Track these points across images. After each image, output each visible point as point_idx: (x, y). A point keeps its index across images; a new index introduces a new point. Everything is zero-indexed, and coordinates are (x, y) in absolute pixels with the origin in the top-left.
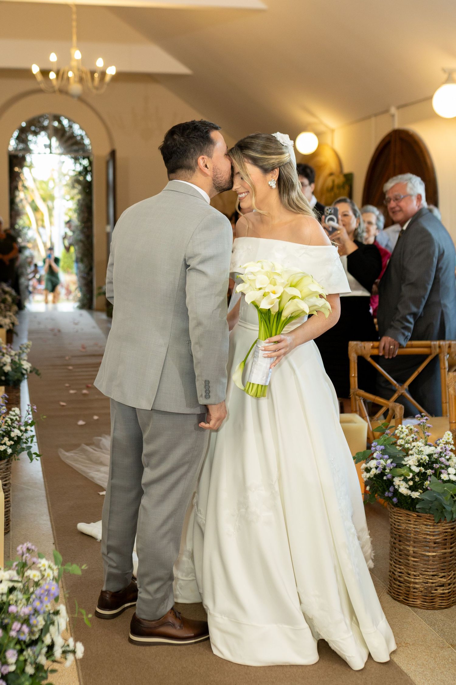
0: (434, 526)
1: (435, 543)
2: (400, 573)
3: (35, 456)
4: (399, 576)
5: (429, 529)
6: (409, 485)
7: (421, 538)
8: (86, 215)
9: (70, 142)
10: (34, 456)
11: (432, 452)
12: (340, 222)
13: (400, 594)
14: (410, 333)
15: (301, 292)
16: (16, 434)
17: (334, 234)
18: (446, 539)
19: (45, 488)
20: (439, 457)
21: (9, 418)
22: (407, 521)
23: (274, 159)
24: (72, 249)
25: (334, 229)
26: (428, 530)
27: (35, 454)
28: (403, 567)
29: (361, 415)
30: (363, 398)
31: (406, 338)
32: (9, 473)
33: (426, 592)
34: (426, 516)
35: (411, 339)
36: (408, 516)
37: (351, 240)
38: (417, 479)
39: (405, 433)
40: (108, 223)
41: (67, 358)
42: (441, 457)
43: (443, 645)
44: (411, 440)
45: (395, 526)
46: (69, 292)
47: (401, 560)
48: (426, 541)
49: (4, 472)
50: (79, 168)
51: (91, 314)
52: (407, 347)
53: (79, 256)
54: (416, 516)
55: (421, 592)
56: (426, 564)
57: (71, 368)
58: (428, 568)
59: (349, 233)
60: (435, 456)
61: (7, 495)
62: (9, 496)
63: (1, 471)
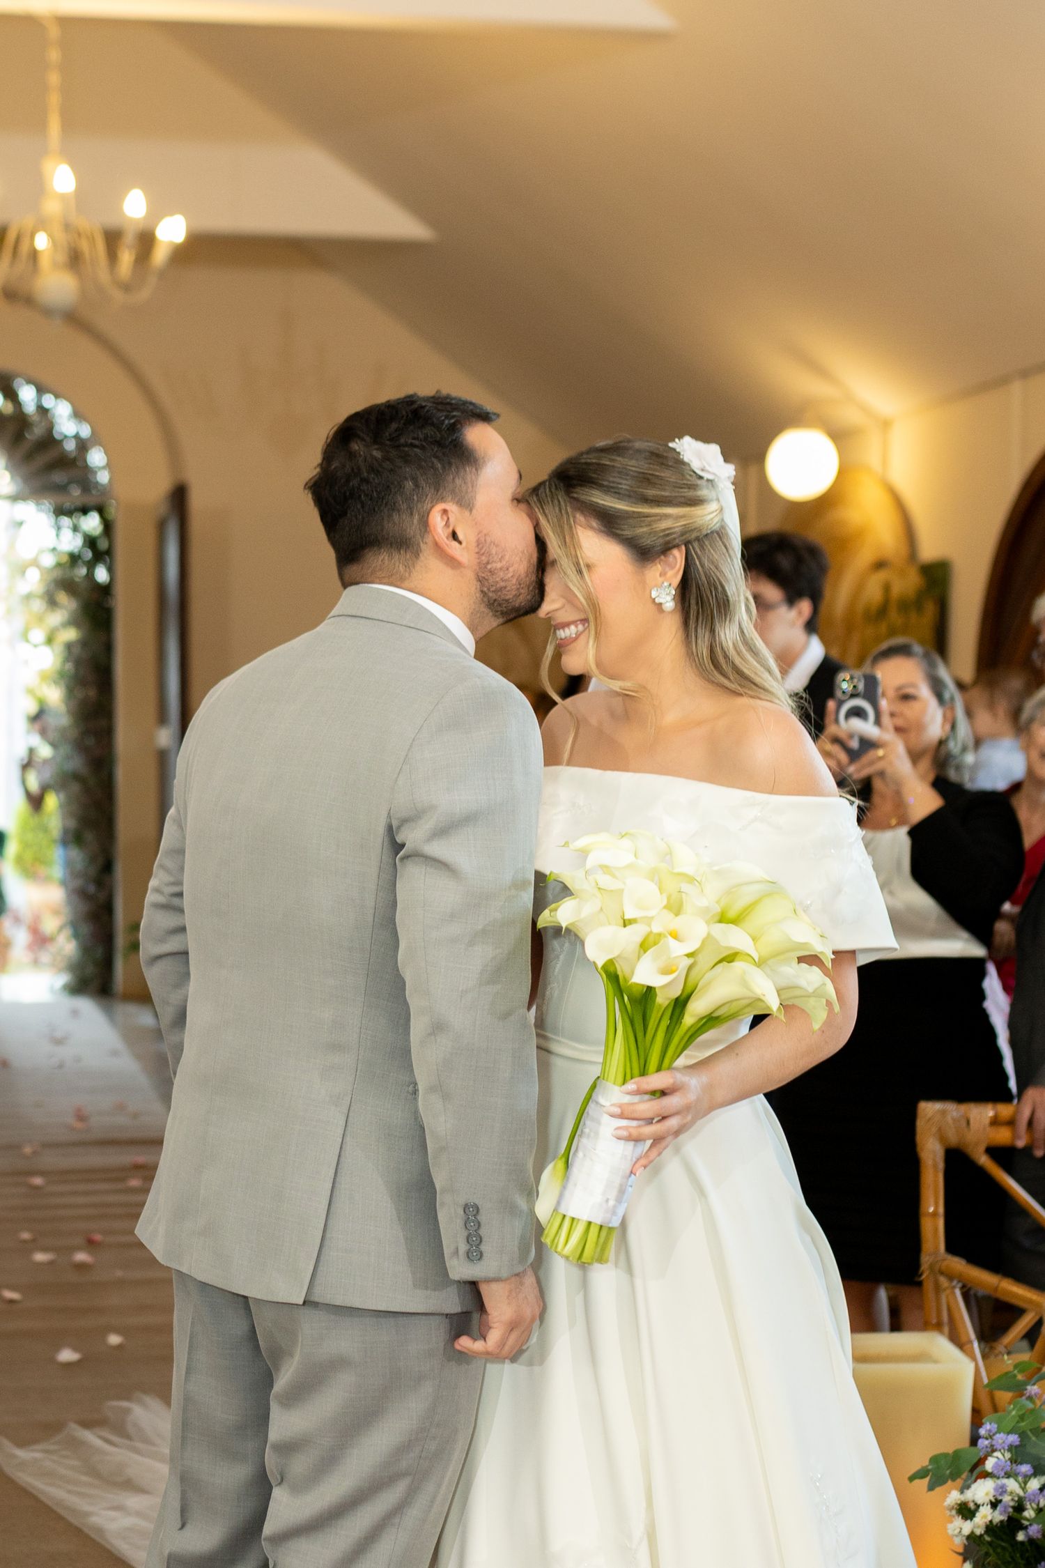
8: (92, 693)
9: (42, 459)
12: (886, 720)
15: (754, 939)
17: (866, 759)
23: (671, 518)
24: (52, 802)
25: (867, 744)
29: (956, 1339)
30: (960, 1285)
37: (923, 777)
40: (162, 719)
41: (28, 1150)
46: (40, 940)
50: (71, 542)
51: (109, 1012)
53: (72, 824)
57: (38, 1181)
59: (915, 756)
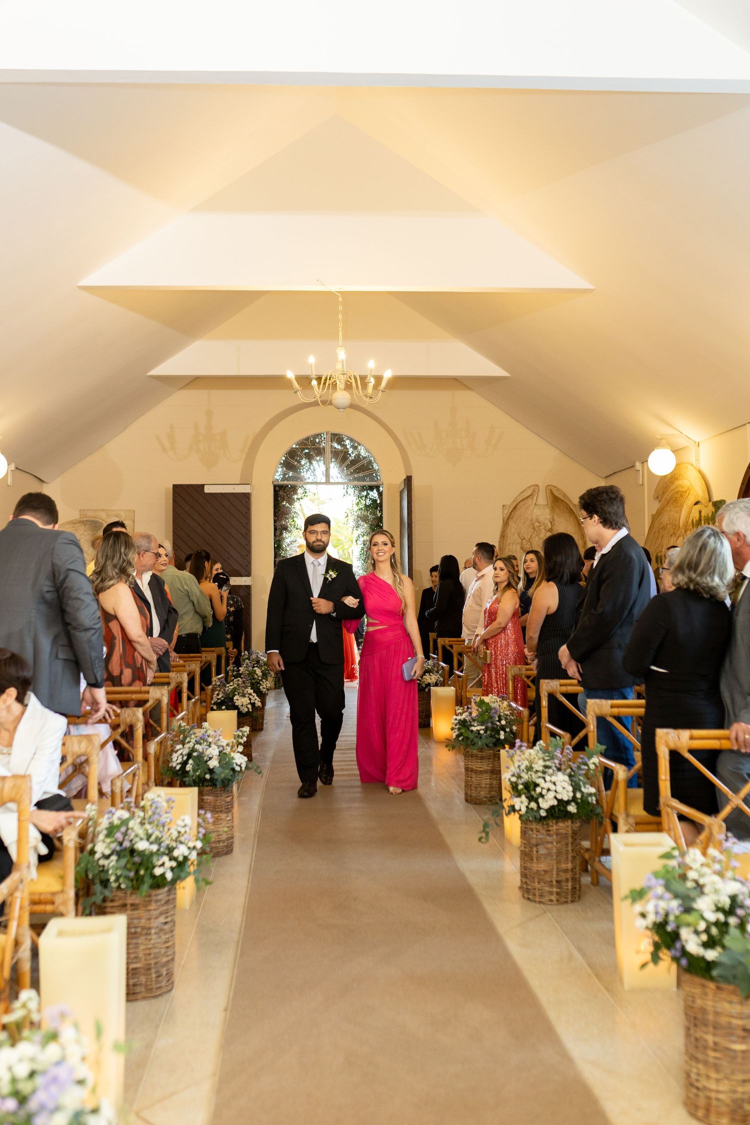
6: (701, 940)
16: (181, 853)
30: (676, 812)
32: (171, 906)
36: (704, 987)
38: (714, 931)
49: (163, 905)
54: (714, 987)
61: (168, 938)
62: (171, 939)
63: (159, 904)
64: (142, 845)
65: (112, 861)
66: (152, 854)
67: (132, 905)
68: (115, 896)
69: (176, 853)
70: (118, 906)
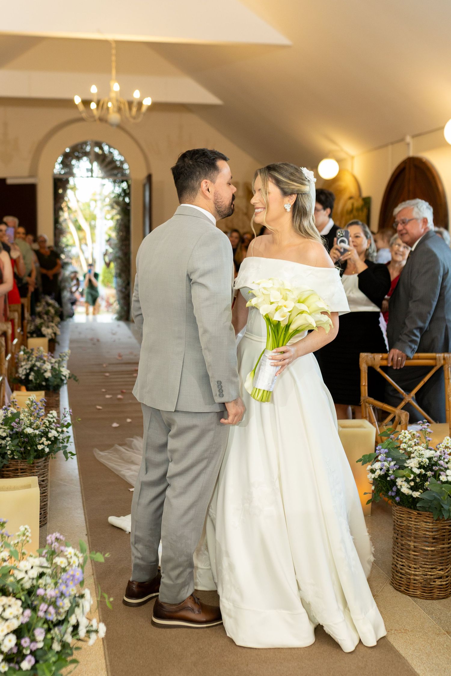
0: (433, 523)
1: (434, 539)
2: (403, 565)
3: (71, 454)
4: (401, 569)
5: (428, 525)
6: (410, 485)
7: (421, 534)
8: (124, 234)
9: (111, 167)
10: (69, 455)
11: (432, 456)
12: (351, 243)
13: (401, 585)
14: (417, 346)
15: (308, 308)
16: (53, 435)
17: (345, 255)
18: (444, 536)
19: (81, 484)
20: (437, 460)
21: (47, 420)
22: (409, 519)
24: (112, 265)
26: (427, 527)
27: (70, 453)
28: (404, 561)
29: (371, 422)
30: (372, 406)
31: (413, 350)
32: (46, 470)
33: (425, 583)
34: (426, 514)
35: (418, 352)
36: (410, 513)
37: (362, 260)
38: (418, 480)
39: (408, 438)
41: (105, 365)
42: (440, 460)
43: (439, 632)
44: (413, 444)
45: (397, 523)
46: (109, 305)
47: (403, 554)
48: (425, 537)
49: (42, 470)
50: (118, 191)
51: (128, 325)
52: (413, 359)
53: (118, 271)
54: (416, 513)
55: (421, 583)
56: (425, 558)
57: (107, 374)
58: (427, 562)
59: (359, 254)
60: (435, 459)
61: (45, 490)
62: (46, 491)
63: (39, 468)
64: (29, 431)
65: (8, 441)
66: (35, 435)
67: (21, 469)
68: (11, 463)
69: (50, 435)
70: (13, 470)
